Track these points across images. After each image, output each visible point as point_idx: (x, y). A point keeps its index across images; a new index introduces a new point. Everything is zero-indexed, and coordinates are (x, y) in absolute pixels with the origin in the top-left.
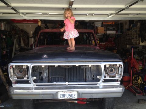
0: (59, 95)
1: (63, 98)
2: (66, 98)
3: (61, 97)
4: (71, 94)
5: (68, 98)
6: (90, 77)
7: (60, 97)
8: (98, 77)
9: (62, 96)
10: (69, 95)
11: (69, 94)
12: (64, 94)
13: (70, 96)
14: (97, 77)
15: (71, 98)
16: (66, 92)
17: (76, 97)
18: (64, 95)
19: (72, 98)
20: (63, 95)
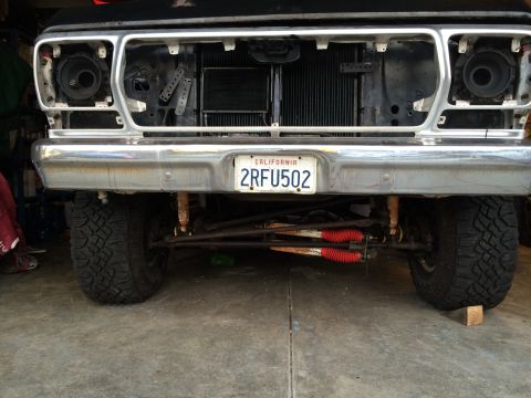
0: (239, 176)
1: (257, 189)
2: (267, 187)
3: (248, 181)
4: (291, 168)
5: (279, 189)
6: (378, 112)
7: (240, 183)
8: (418, 106)
9: (249, 177)
10: (283, 177)
11: (281, 167)
12: (259, 168)
13: (284, 181)
14: (415, 104)
15: (291, 189)
16: (268, 159)
17: (311, 187)
18: (257, 176)
19: (294, 190)
20: (255, 174)
